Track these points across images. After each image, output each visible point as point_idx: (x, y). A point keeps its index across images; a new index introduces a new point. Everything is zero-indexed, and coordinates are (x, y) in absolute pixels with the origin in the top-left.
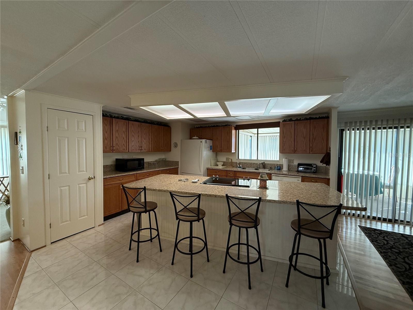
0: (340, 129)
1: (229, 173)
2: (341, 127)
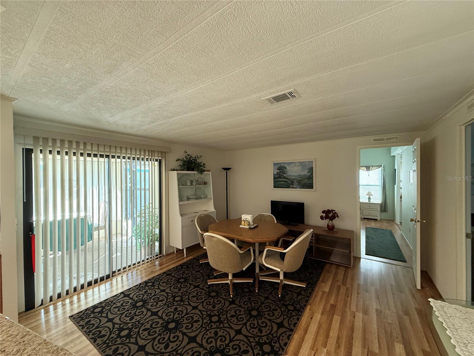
0: (23, 149)
2: (25, 144)
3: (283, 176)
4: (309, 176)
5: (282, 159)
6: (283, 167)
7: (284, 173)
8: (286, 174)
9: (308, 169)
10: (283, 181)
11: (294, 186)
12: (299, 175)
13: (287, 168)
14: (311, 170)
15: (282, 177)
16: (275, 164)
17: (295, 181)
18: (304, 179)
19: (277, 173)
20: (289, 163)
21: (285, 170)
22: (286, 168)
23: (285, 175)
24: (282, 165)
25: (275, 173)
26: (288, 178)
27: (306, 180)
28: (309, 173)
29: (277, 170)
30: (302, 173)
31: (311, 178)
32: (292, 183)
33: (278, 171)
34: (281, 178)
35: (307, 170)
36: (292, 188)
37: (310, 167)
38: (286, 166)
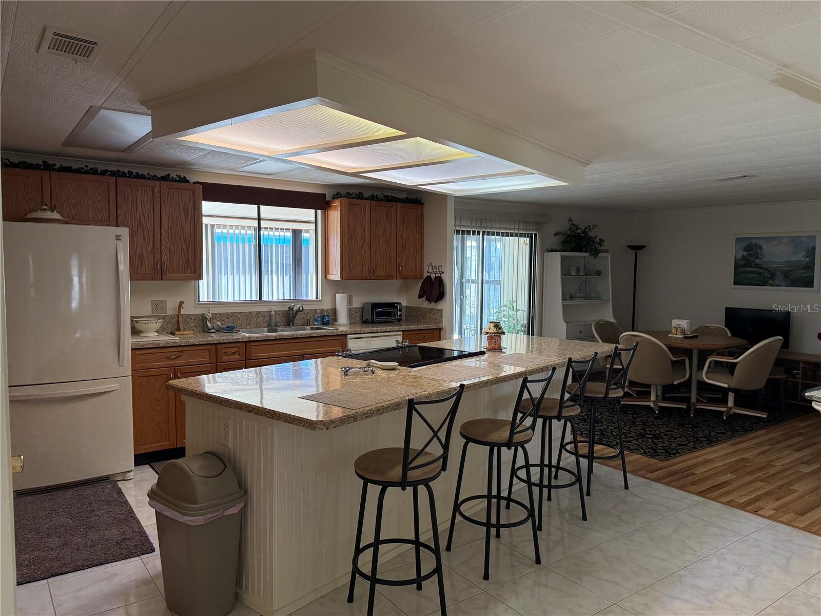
1: (225, 353)
3: (754, 262)
4: (807, 263)
5: (754, 231)
6: (756, 245)
7: (757, 258)
8: (761, 259)
9: (805, 250)
10: (753, 272)
11: (777, 282)
12: (787, 262)
13: (764, 247)
14: (812, 252)
15: (753, 264)
16: (738, 240)
17: (778, 273)
18: (797, 269)
19: (743, 257)
20: (768, 239)
21: (759, 251)
22: (761, 248)
23: (758, 261)
24: (754, 241)
25: (739, 256)
26: (765, 267)
27: (800, 272)
28: (807, 259)
29: (744, 250)
30: (795, 258)
31: (810, 267)
32: (772, 276)
33: (745, 254)
34: (751, 267)
35: (804, 253)
36: (771, 285)
37: (811, 246)
38: (762, 244)
